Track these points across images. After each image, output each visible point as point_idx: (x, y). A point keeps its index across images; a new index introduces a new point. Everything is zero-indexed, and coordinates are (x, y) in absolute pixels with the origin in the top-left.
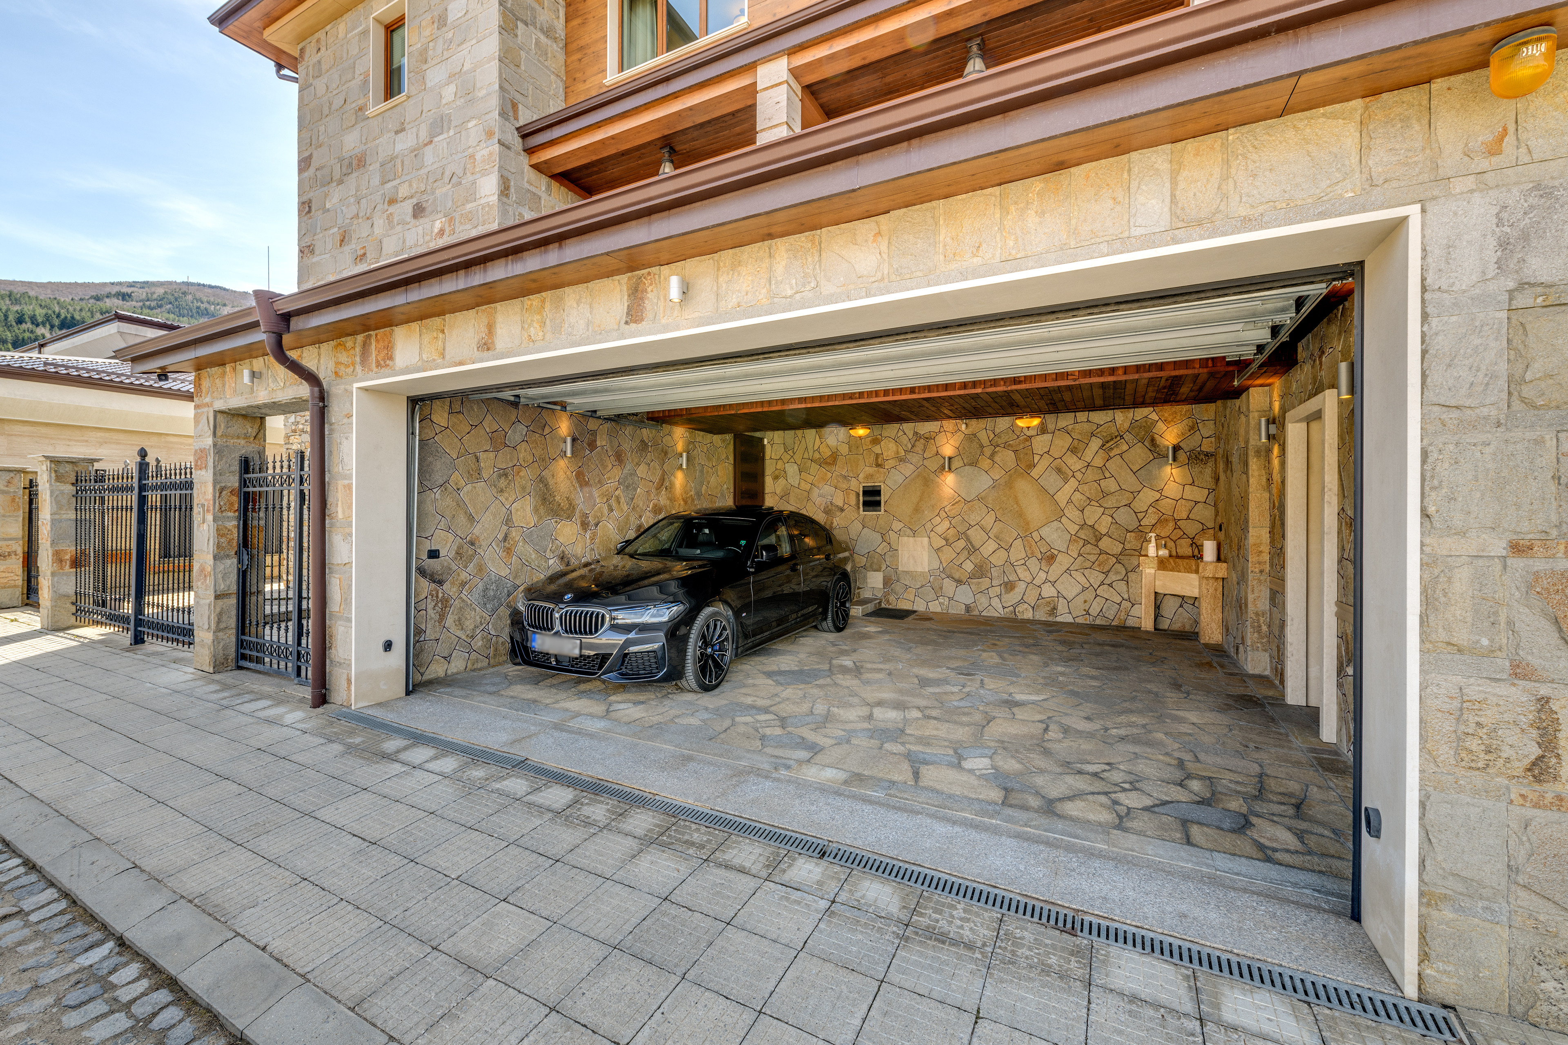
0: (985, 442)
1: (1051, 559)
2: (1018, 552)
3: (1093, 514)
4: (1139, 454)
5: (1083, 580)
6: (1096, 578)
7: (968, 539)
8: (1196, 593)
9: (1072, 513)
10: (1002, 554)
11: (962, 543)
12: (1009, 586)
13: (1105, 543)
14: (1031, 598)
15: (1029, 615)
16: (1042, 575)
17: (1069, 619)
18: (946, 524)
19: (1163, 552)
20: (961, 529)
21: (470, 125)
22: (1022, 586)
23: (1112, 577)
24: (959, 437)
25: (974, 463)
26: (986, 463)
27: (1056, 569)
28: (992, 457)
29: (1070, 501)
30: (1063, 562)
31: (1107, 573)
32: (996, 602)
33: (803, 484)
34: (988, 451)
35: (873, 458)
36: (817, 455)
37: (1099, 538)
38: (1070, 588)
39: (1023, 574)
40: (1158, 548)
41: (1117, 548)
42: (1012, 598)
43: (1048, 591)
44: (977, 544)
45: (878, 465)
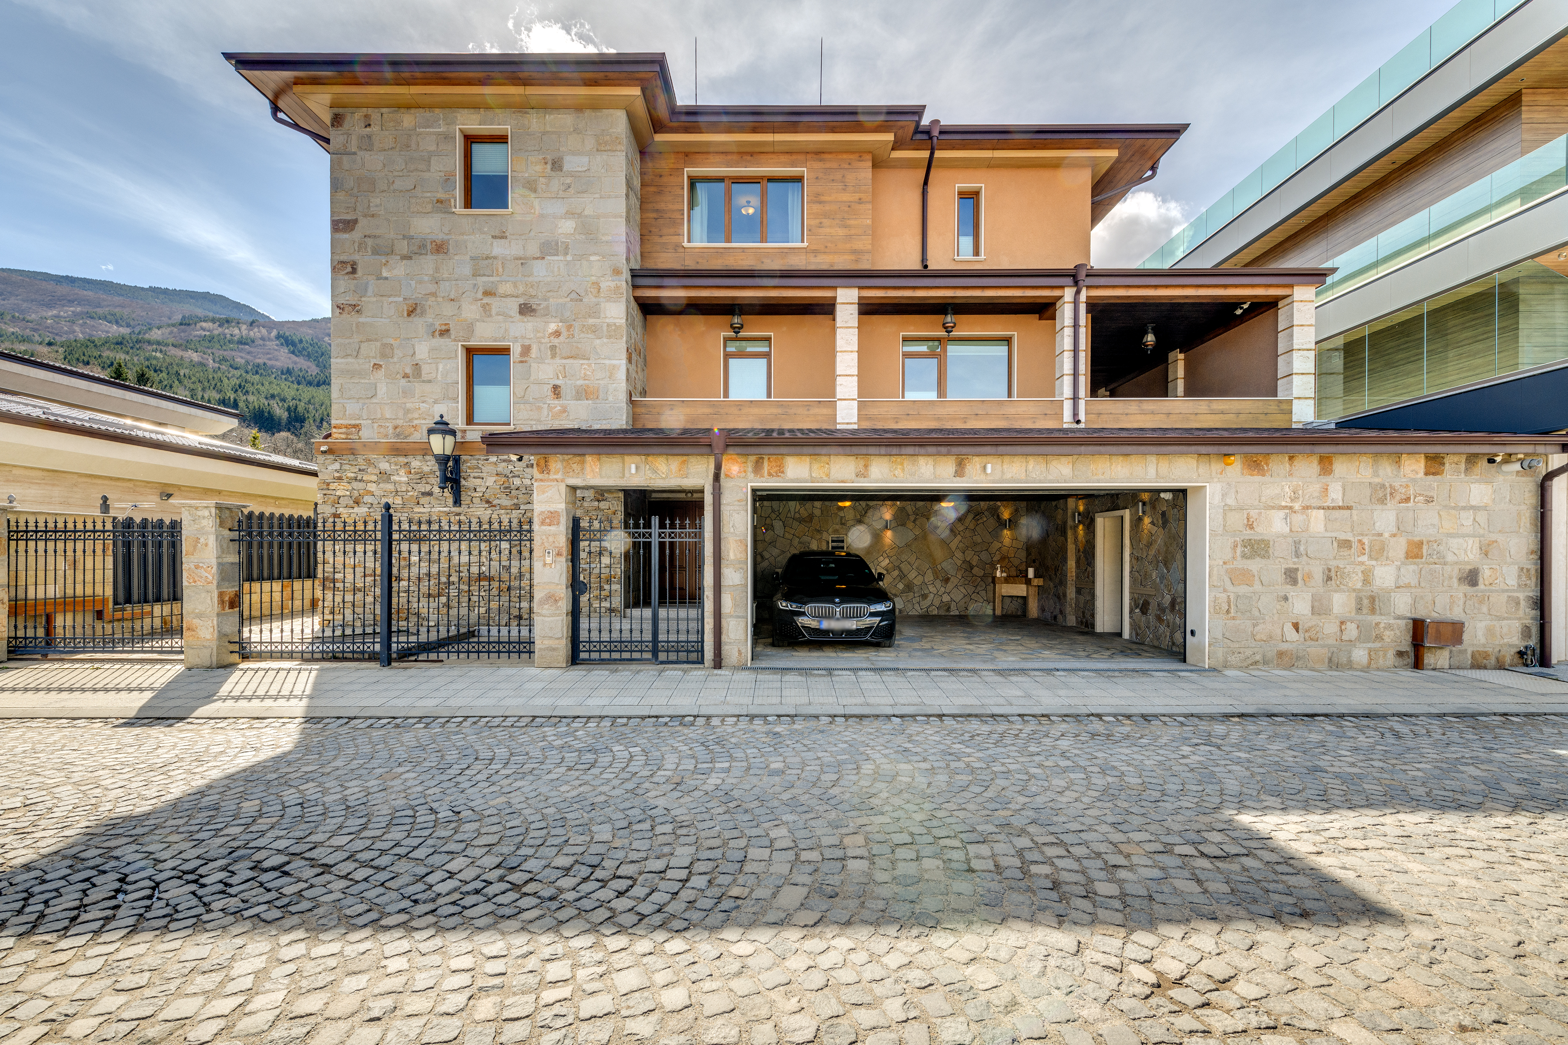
0: (910, 512)
1: (947, 580)
2: (929, 576)
3: (969, 555)
4: (992, 522)
5: (964, 591)
6: (971, 589)
7: (900, 570)
8: (1025, 594)
9: (958, 554)
10: (920, 578)
11: (896, 573)
12: (924, 597)
13: (976, 571)
14: (937, 603)
15: (935, 612)
16: (943, 589)
17: (957, 613)
18: (887, 561)
19: (1004, 575)
20: (896, 564)
21: (592, 258)
22: (932, 596)
23: (979, 588)
24: (895, 509)
25: (903, 525)
26: (910, 525)
27: (950, 586)
28: (914, 521)
29: (957, 548)
30: (954, 581)
31: (976, 587)
32: (917, 606)
33: (787, 535)
34: (912, 518)
35: (838, 519)
36: (797, 516)
37: (972, 568)
38: (958, 595)
39: (932, 589)
40: (1002, 572)
41: (981, 573)
42: (926, 603)
43: (946, 598)
44: (905, 572)
45: (842, 524)
